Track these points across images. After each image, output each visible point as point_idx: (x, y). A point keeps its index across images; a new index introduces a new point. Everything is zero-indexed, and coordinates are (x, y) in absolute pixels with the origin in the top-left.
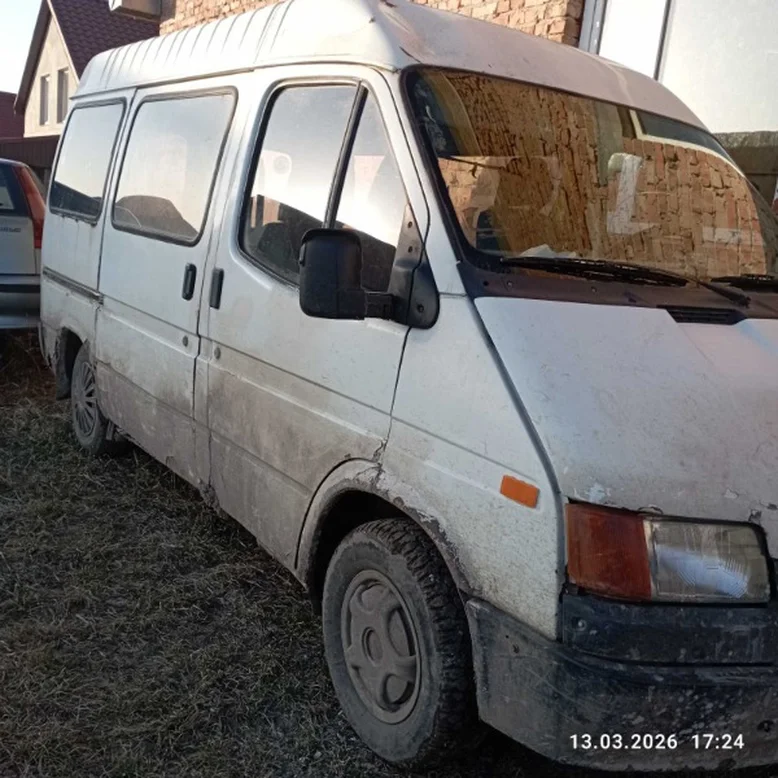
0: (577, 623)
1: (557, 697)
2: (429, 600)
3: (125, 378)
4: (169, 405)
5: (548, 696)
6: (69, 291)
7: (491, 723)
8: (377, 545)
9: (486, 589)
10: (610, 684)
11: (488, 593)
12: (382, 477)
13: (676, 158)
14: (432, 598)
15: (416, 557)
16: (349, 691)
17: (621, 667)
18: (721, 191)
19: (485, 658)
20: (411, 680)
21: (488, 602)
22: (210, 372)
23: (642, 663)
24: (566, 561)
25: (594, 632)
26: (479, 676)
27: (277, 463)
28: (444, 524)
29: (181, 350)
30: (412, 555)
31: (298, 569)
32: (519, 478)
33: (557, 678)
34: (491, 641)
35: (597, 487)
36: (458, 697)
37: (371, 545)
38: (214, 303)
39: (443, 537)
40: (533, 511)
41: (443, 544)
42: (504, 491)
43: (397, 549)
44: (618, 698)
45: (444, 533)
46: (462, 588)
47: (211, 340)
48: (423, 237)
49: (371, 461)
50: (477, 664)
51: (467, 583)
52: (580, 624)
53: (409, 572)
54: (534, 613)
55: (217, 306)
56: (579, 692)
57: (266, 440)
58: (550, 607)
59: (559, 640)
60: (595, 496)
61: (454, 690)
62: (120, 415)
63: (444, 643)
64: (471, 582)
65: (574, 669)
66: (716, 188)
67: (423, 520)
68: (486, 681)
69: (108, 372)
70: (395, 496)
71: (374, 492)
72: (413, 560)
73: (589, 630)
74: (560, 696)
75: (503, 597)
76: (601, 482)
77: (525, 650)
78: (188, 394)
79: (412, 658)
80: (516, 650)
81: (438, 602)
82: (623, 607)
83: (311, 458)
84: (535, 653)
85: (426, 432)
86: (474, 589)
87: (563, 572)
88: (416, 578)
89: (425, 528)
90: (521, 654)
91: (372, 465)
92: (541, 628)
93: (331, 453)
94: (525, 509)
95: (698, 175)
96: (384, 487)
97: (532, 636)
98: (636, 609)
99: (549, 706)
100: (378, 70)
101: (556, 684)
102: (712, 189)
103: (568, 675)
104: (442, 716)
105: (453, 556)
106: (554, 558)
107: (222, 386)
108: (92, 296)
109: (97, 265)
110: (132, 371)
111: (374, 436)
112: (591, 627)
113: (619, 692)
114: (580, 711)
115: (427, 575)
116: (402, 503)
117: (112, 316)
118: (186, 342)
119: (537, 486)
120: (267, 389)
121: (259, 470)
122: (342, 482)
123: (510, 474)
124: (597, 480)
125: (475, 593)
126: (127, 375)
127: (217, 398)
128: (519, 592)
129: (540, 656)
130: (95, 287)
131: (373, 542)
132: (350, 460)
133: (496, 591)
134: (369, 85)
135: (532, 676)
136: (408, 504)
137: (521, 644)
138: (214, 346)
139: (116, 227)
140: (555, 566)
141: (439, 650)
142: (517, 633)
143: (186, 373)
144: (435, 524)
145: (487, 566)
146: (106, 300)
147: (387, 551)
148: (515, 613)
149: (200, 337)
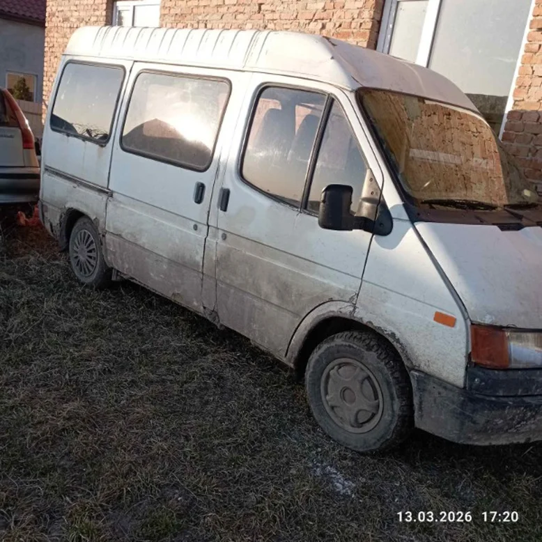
0: (474, 379)
1: (462, 414)
2: (392, 374)
3: (136, 245)
4: (180, 264)
5: (457, 414)
6: (75, 185)
7: (422, 428)
8: (355, 346)
9: (422, 365)
10: (491, 406)
11: (423, 367)
12: (357, 310)
13: (449, 114)
14: (394, 373)
15: (381, 353)
16: (326, 418)
17: (493, 399)
18: (476, 135)
19: (420, 398)
20: (374, 412)
21: (423, 372)
22: (218, 248)
23: (504, 396)
24: (470, 350)
25: (483, 383)
26: (416, 407)
27: (275, 300)
28: (398, 335)
29: (192, 232)
30: (379, 352)
31: (287, 357)
32: (444, 313)
33: (463, 405)
34: (424, 390)
35: (488, 317)
36: (407, 419)
37: (350, 346)
38: (223, 207)
39: (398, 341)
40: (453, 329)
41: (398, 344)
42: (435, 319)
43: (369, 348)
44: (493, 412)
45: (398, 339)
46: (408, 365)
47: (218, 229)
48: (381, 187)
49: (348, 302)
50: (416, 401)
51: (412, 363)
52: (476, 380)
53: (379, 361)
54: (451, 376)
55: (225, 209)
56: (474, 411)
57: (266, 288)
58: (461, 372)
59: (465, 388)
60: (488, 320)
61: (406, 416)
62: (127, 266)
63: (402, 394)
64: (414, 362)
65: (472, 400)
66: (473, 132)
67: (385, 333)
68: (420, 409)
69: (117, 239)
70: (367, 320)
71: (352, 318)
72: (381, 354)
73: (481, 383)
74: (464, 414)
75: (433, 369)
76: (490, 313)
77: (444, 393)
78: (199, 258)
79: (377, 401)
80: (439, 393)
81: (397, 375)
82: (496, 372)
83: (303, 299)
84: (450, 395)
85: (386, 288)
86: (415, 366)
87: (469, 357)
88: (383, 363)
89: (387, 336)
90: (442, 395)
91: (349, 304)
92: (455, 383)
93: (318, 297)
94: (449, 328)
95: (462, 124)
96: (359, 316)
97: (448, 386)
98: (501, 373)
99: (457, 418)
100: (341, 89)
101: (462, 408)
102: (470, 132)
103: (469, 404)
104: (398, 428)
105: (404, 350)
106: (464, 350)
107: (229, 255)
108: (101, 191)
109: (108, 172)
110: (143, 241)
111: (349, 289)
112: (482, 381)
113: (493, 409)
114: (474, 419)
115: (389, 362)
116: (372, 324)
117: (122, 206)
118: (196, 228)
119: (455, 317)
120: (266, 260)
121: (258, 303)
122: (328, 312)
123: (439, 311)
124: (488, 313)
125: (416, 368)
126: (140, 243)
127: (224, 261)
128: (443, 367)
129: (453, 396)
130: (106, 186)
131: (351, 344)
132: (333, 301)
133: (429, 366)
134: (335, 96)
135: (448, 405)
136: (376, 324)
137: (441, 390)
138: (220, 233)
139: (124, 149)
140: (465, 354)
141: (398, 398)
142: (440, 385)
143: (197, 246)
144: (393, 335)
145: (424, 355)
146: (115, 195)
147: (362, 350)
148: (440, 376)
149: (208, 226)
